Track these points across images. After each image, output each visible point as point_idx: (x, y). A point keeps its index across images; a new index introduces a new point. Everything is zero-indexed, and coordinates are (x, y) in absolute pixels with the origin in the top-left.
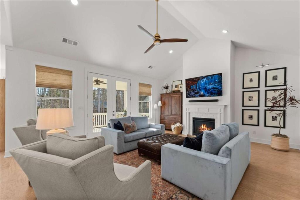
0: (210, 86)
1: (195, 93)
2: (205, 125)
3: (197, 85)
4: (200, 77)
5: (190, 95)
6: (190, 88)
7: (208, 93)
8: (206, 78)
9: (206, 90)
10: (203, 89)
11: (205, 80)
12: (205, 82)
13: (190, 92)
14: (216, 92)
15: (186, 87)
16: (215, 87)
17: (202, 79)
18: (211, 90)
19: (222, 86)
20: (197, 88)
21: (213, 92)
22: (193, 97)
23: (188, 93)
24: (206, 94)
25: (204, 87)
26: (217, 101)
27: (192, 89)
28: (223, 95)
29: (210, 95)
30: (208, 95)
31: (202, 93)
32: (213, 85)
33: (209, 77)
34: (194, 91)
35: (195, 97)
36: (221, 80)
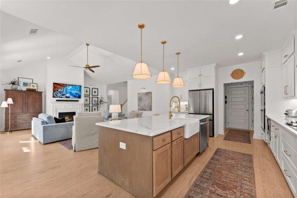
0: (74, 92)
1: (62, 95)
2: (68, 117)
3: (65, 89)
4: (67, 84)
5: (57, 96)
6: (58, 90)
7: (72, 96)
8: (71, 86)
9: (71, 93)
10: (69, 93)
11: (70, 87)
12: (71, 88)
13: (58, 94)
14: (78, 95)
15: (53, 89)
16: (77, 93)
17: (68, 86)
18: (75, 94)
19: (81, 93)
20: (63, 92)
21: (76, 96)
22: (60, 97)
23: (55, 94)
24: (71, 97)
25: (70, 92)
26: (78, 101)
27: (60, 92)
28: (81, 98)
29: (73, 97)
30: (72, 97)
31: (68, 95)
32: (76, 91)
33: (73, 86)
34: (61, 93)
35: (62, 97)
36: (81, 89)
